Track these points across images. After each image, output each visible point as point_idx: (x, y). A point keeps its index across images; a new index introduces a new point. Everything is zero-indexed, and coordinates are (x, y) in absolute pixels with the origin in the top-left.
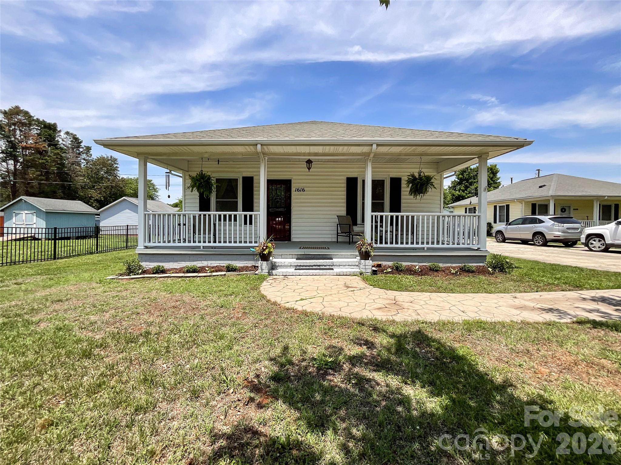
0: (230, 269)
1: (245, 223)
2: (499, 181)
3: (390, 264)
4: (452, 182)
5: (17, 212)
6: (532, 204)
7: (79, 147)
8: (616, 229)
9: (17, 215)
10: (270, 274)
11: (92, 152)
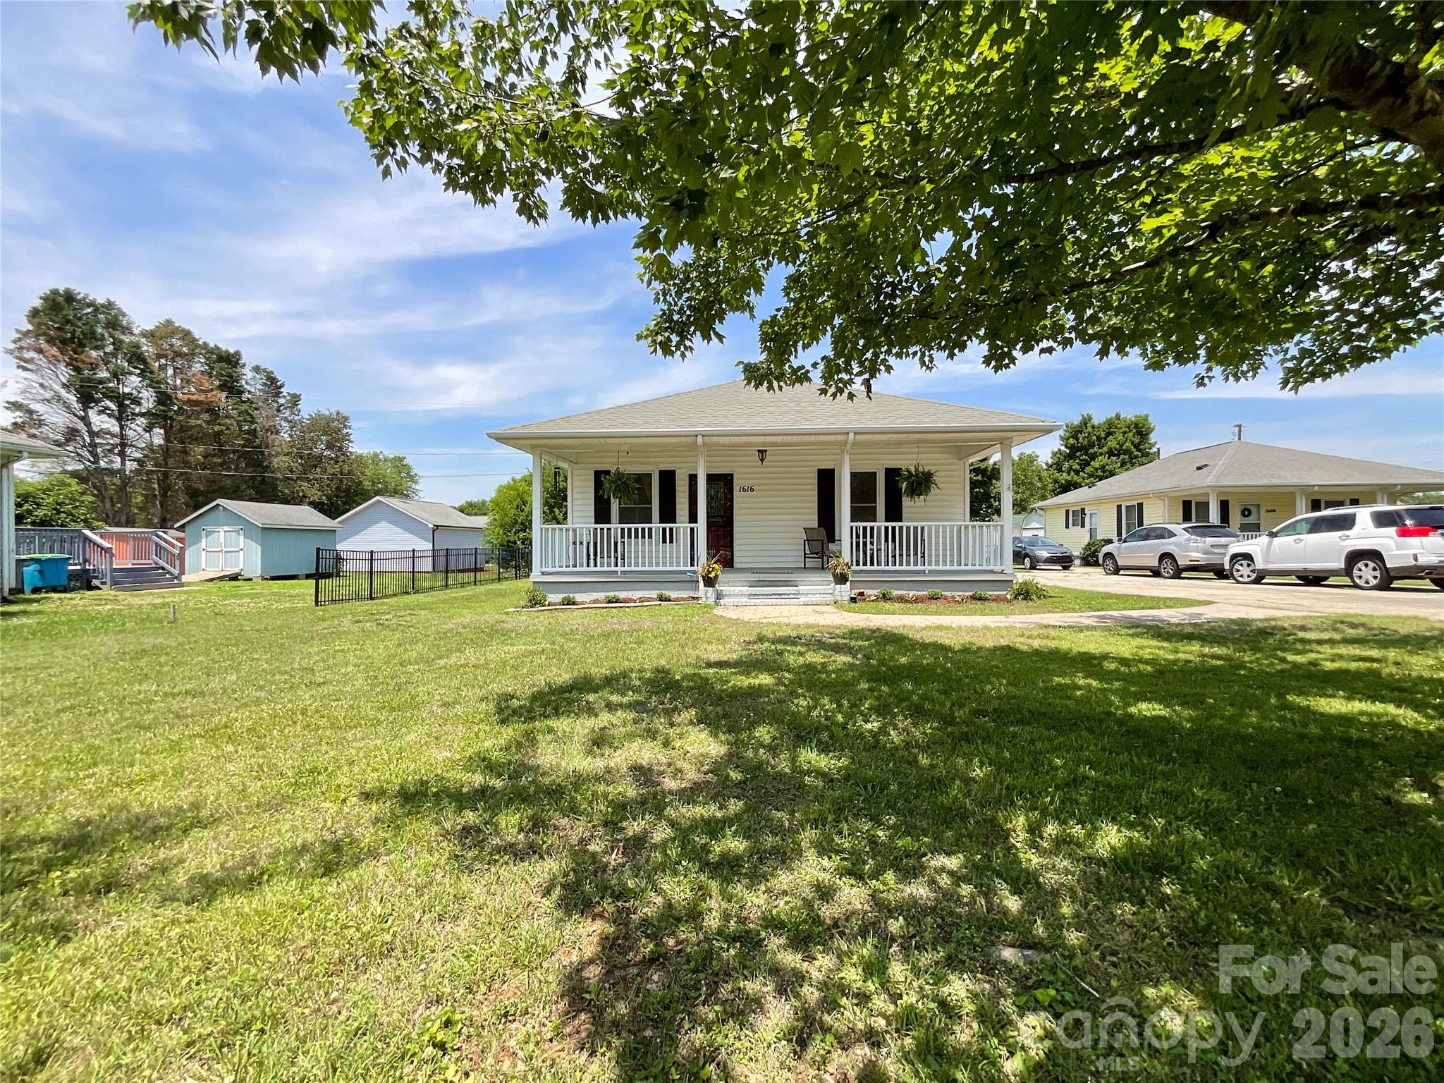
0: (661, 599)
1: (664, 541)
2: (1154, 450)
3: (876, 592)
4: (1054, 454)
5: (209, 528)
6: (1184, 502)
7: (278, 394)
8: (1270, 543)
9: (209, 534)
10: (717, 604)
11: (302, 405)
